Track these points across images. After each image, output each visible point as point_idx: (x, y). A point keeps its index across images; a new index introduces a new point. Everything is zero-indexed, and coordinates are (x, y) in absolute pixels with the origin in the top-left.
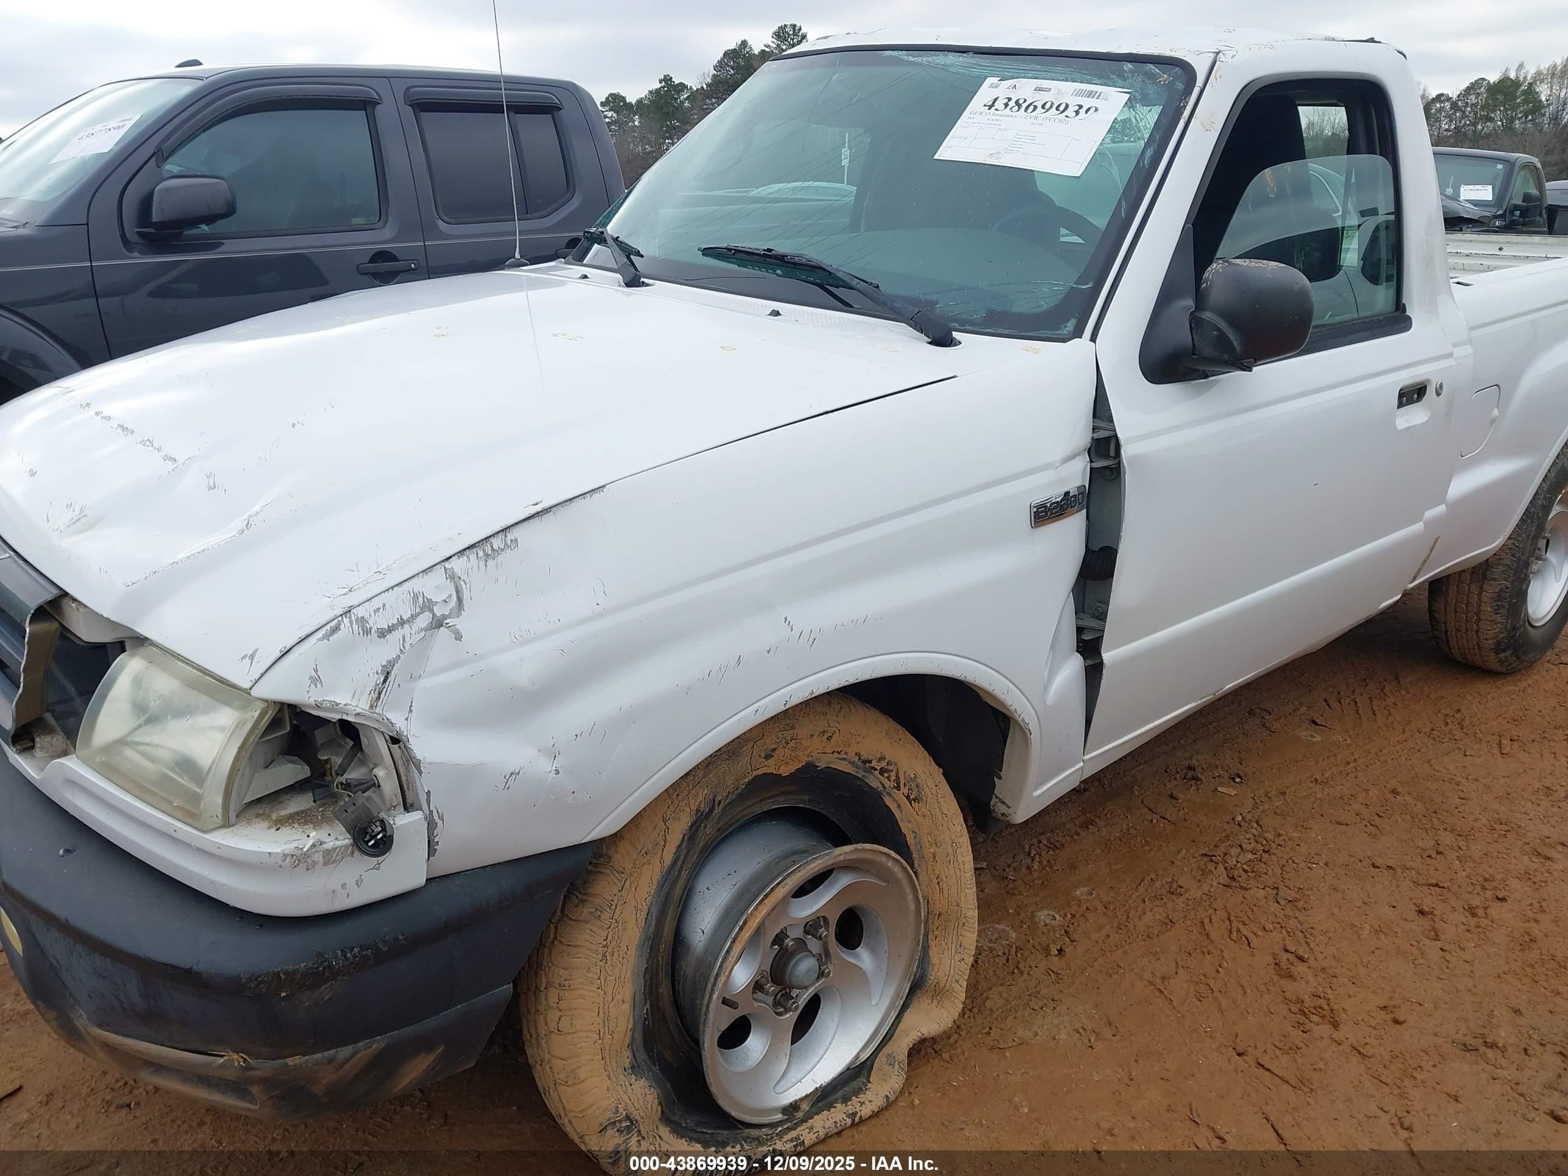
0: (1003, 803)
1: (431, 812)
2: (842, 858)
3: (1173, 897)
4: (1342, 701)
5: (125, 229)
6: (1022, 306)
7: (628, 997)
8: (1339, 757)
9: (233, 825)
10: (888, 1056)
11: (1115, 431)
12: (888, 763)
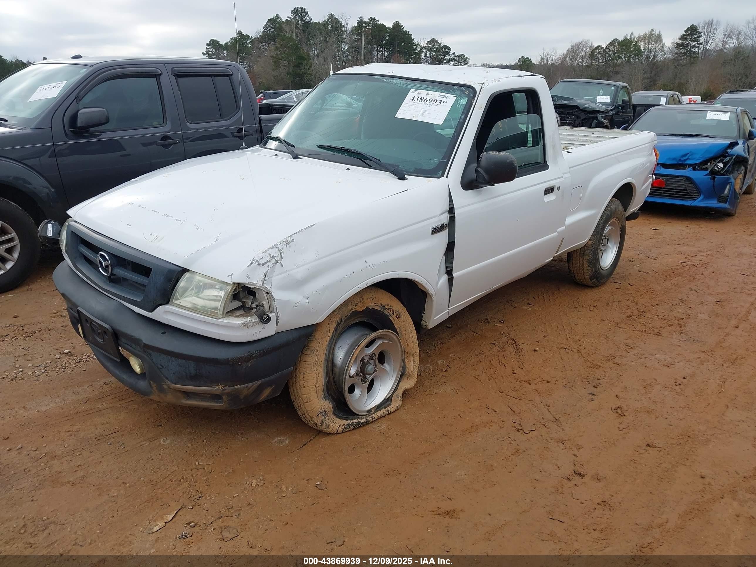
0: (425, 322)
1: (277, 313)
2: (379, 334)
3: (481, 355)
4: (539, 297)
5: (66, 130)
6: (425, 167)
7: (323, 376)
8: (537, 314)
9: (224, 318)
10: (397, 395)
11: (453, 205)
12: (390, 306)
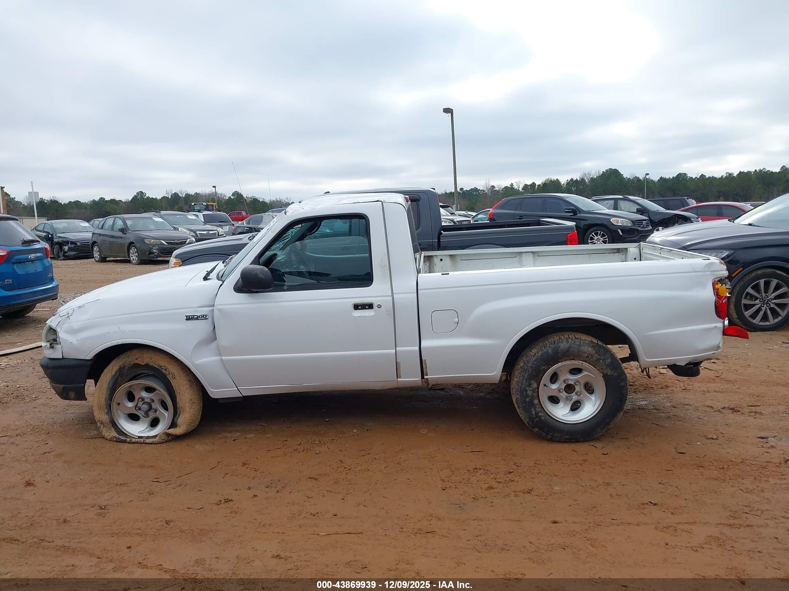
12: (166, 368)
